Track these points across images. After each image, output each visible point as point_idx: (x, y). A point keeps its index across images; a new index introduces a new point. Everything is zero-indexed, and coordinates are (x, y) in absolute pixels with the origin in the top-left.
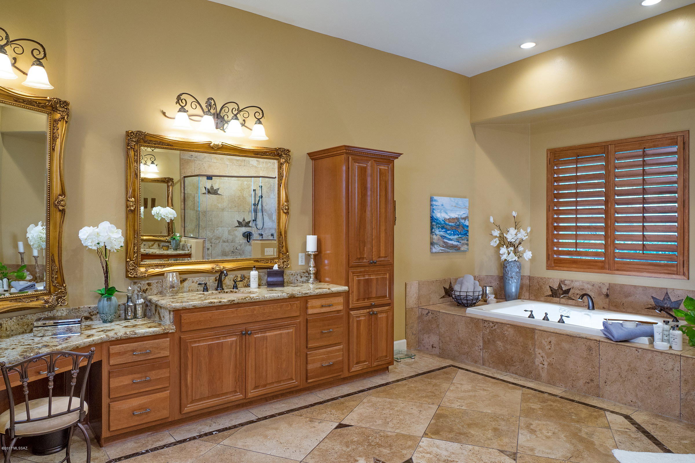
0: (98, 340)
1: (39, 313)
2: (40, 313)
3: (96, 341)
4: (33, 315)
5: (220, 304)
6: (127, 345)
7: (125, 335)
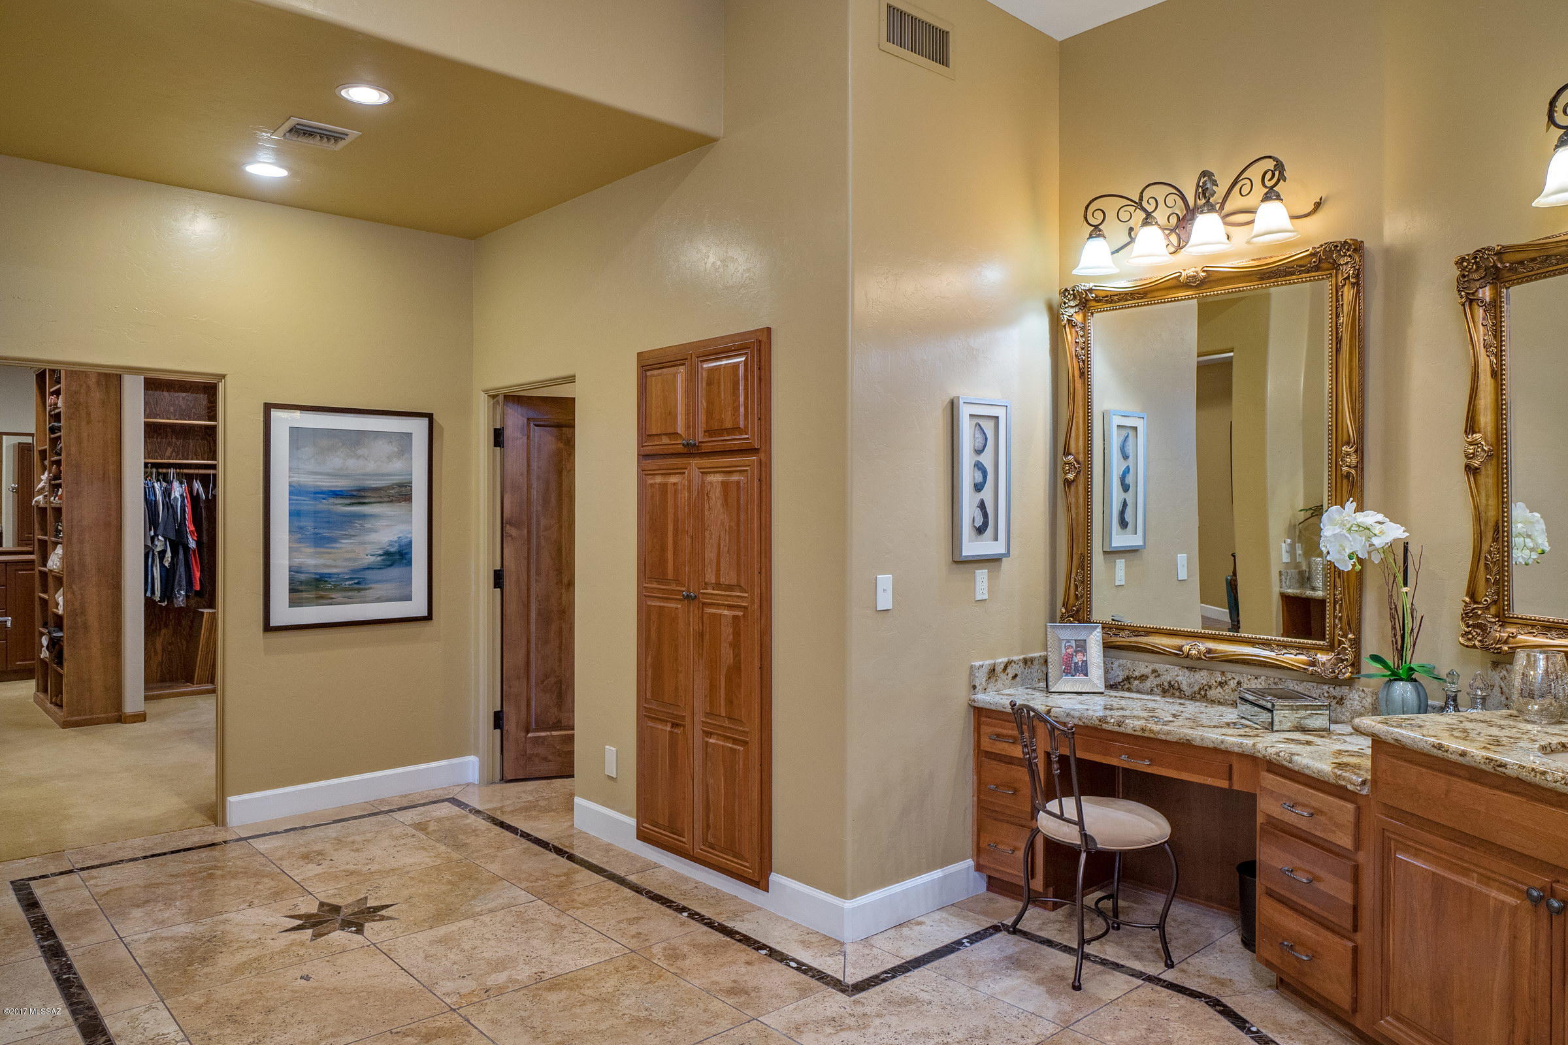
0: (1233, 744)
1: (1310, 684)
2: (1312, 684)
3: (1227, 746)
4: (1298, 682)
5: (1461, 760)
6: (1283, 780)
7: (1275, 756)
